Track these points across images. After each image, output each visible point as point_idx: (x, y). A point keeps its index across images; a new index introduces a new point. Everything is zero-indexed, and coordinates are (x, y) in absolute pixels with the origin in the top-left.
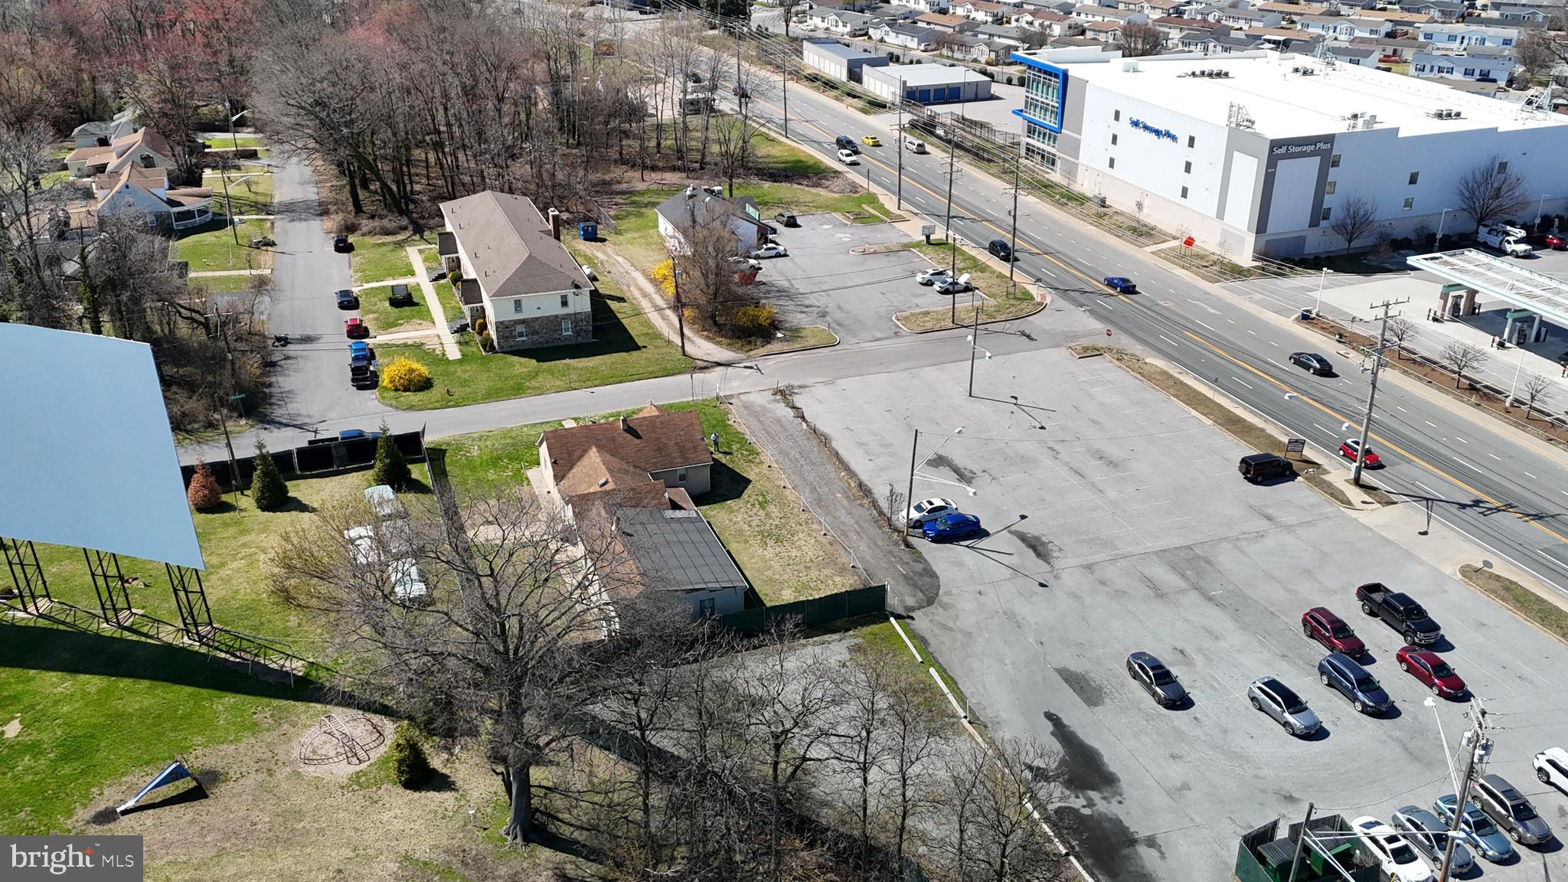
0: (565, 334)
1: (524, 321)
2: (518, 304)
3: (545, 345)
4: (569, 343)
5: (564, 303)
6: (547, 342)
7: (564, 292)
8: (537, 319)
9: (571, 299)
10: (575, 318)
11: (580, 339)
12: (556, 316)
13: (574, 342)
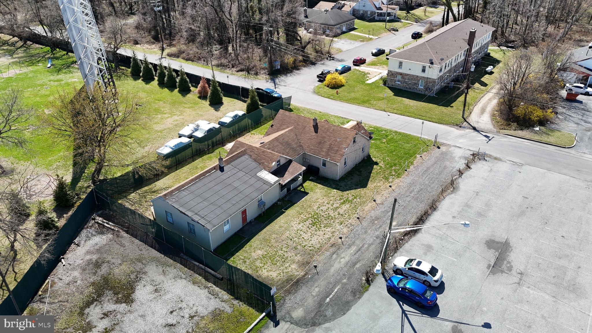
0: (420, 87)
1: (401, 74)
2: (401, 64)
3: (409, 90)
4: (420, 92)
5: (424, 71)
6: (410, 88)
7: (425, 64)
8: (408, 75)
9: (427, 69)
10: (427, 80)
11: (427, 92)
12: (417, 76)
13: (423, 93)
